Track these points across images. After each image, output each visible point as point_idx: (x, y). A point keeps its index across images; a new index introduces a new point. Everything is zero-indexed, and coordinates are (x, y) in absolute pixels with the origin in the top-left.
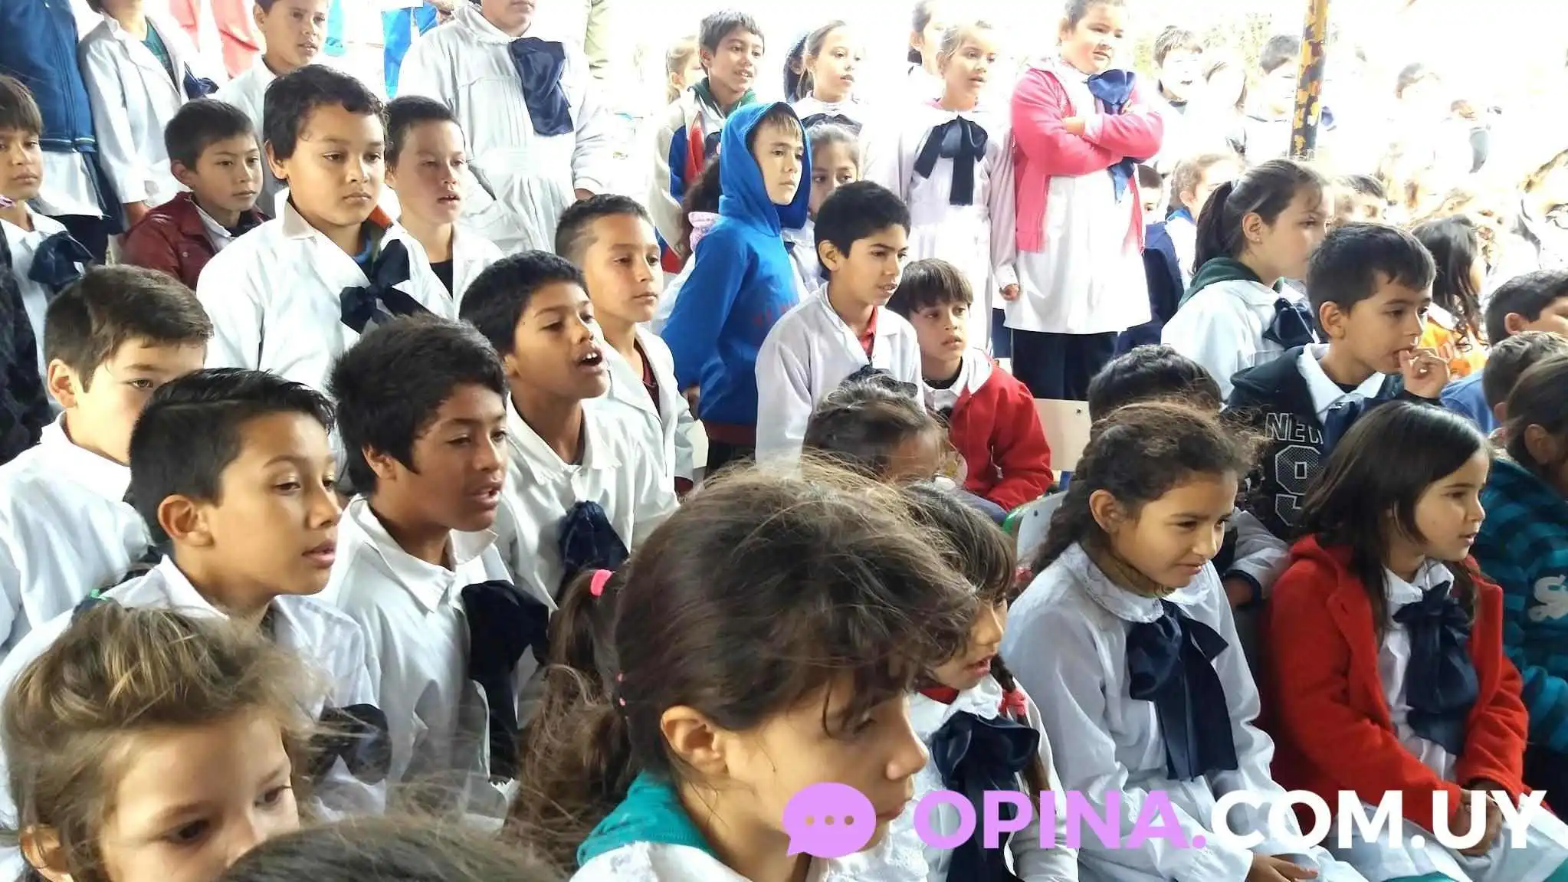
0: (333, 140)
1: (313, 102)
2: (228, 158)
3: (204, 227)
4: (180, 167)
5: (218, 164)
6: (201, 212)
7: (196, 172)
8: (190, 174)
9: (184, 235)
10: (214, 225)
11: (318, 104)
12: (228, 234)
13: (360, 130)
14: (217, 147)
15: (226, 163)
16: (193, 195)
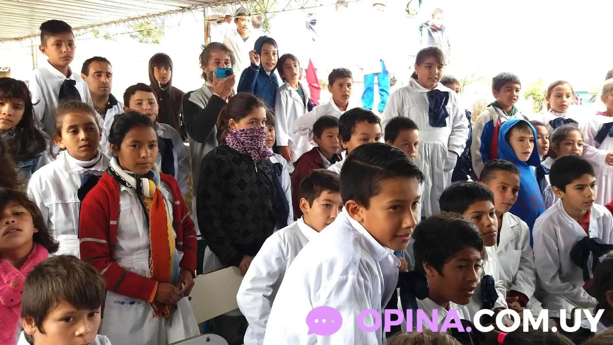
0: (364, 134)
1: (357, 121)
2: (331, 134)
3: (322, 160)
4: (316, 137)
5: (328, 136)
6: (321, 154)
7: (321, 139)
8: (319, 140)
9: (316, 163)
10: (325, 159)
11: (358, 122)
12: (329, 163)
13: (373, 129)
14: (328, 130)
15: (330, 136)
16: (319, 148)
